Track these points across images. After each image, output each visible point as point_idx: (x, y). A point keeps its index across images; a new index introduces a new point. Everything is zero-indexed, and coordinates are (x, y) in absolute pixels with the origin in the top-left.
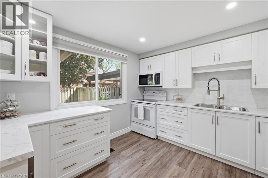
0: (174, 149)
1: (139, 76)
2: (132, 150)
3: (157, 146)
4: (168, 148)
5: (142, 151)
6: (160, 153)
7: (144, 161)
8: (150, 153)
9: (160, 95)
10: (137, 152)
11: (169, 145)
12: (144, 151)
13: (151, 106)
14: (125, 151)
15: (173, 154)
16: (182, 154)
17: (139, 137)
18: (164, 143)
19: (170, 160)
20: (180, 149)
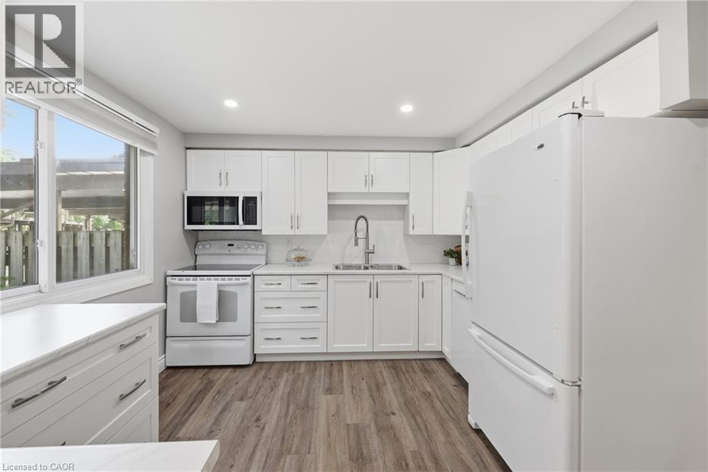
0: (303, 369)
1: (188, 197)
2: (207, 412)
3: (264, 377)
4: (291, 371)
5: (237, 403)
6: (282, 388)
7: (258, 420)
8: (260, 397)
9: (249, 251)
10: (223, 410)
11: (288, 365)
12: (242, 399)
13: (241, 280)
14: (187, 425)
15: (307, 378)
16: (321, 372)
17: (202, 374)
18: (276, 367)
19: (308, 391)
20: (313, 365)
